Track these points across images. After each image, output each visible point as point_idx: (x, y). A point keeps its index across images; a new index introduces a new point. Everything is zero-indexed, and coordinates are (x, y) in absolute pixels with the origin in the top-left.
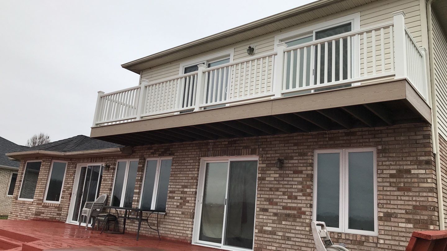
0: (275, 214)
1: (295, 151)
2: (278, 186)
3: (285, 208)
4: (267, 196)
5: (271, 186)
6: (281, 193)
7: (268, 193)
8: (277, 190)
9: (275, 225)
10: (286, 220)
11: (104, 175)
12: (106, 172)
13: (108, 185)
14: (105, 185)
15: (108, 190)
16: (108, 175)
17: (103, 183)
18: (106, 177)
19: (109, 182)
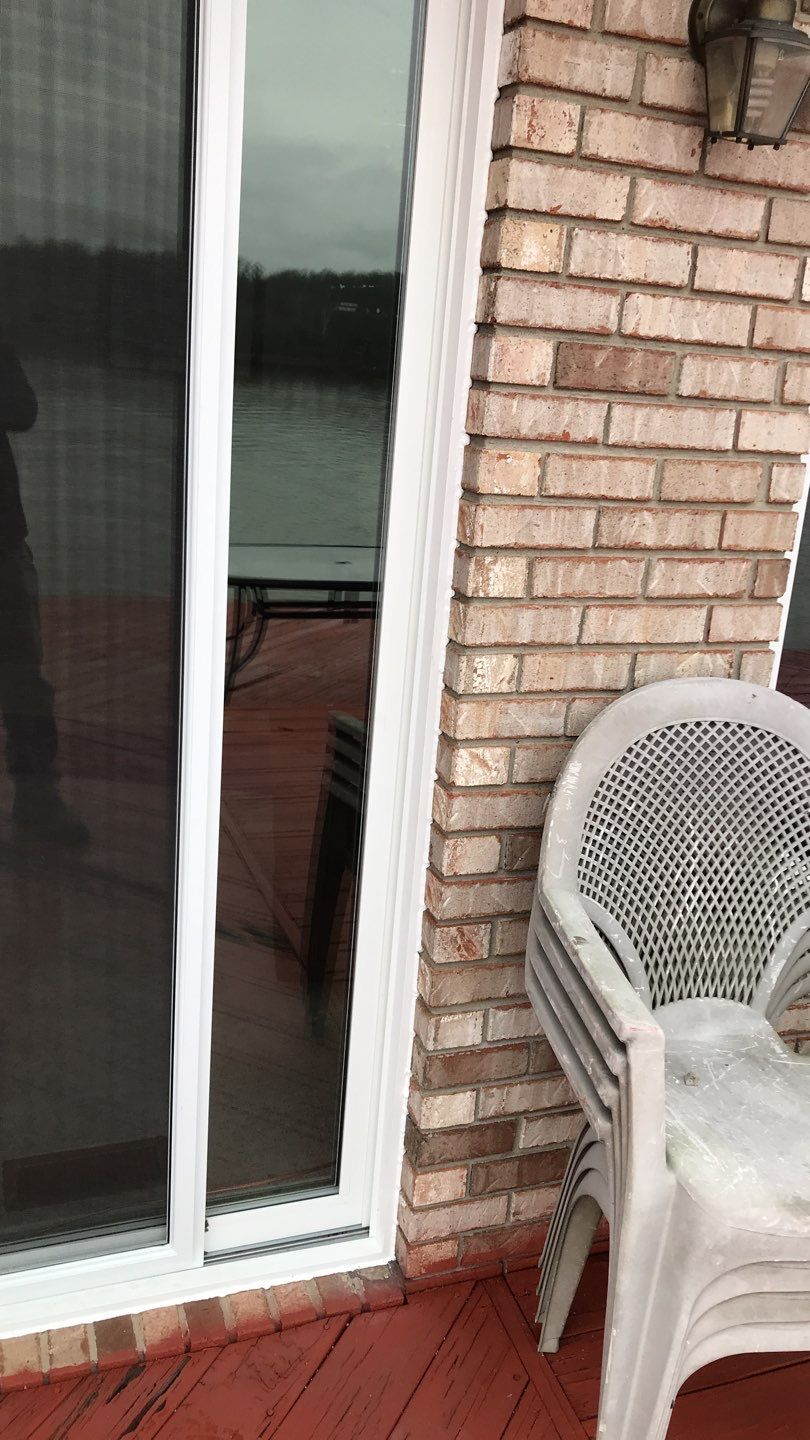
11: (553, 233)
12: (643, 156)
13: (740, 482)
14: (649, 492)
15: (729, 591)
16: (709, 255)
17: (549, 440)
18: (639, 299)
19: (749, 417)
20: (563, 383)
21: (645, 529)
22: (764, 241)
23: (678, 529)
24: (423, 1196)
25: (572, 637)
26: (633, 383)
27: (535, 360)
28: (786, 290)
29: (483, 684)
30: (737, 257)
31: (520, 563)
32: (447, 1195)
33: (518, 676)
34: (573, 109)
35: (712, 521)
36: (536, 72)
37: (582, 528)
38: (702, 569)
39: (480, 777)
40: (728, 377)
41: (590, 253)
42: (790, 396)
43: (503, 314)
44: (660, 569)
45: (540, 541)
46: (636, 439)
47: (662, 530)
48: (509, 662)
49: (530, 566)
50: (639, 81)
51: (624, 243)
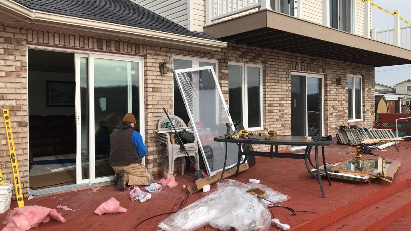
0: (336, 116)
1: (342, 74)
2: (336, 97)
3: (340, 111)
4: (332, 104)
5: (334, 97)
6: (337, 102)
7: (332, 102)
8: (336, 100)
9: (336, 123)
10: (340, 119)
11: (151, 80)
12: (157, 75)
13: (168, 99)
14: (161, 100)
15: (169, 108)
16: (163, 81)
17: (153, 96)
18: (158, 85)
19: (168, 93)
20: (153, 91)
21: (161, 102)
22: (167, 80)
23: (164, 102)
24: (149, 167)
25: (157, 112)
26: (158, 91)
27: (151, 90)
28: (169, 83)
29: (150, 116)
30: (165, 81)
31: (152, 105)
32: (151, 167)
33: (153, 115)
34: (151, 72)
35: (166, 102)
36: (149, 70)
37: (156, 103)
38: (166, 106)
39: (150, 124)
40: (166, 90)
41: (154, 82)
42: (171, 92)
43: (148, 86)
44: (163, 106)
45: (153, 104)
46: (159, 95)
47: (162, 103)
48: (152, 114)
49: (152, 106)
50: (156, 69)
51: (156, 81)
